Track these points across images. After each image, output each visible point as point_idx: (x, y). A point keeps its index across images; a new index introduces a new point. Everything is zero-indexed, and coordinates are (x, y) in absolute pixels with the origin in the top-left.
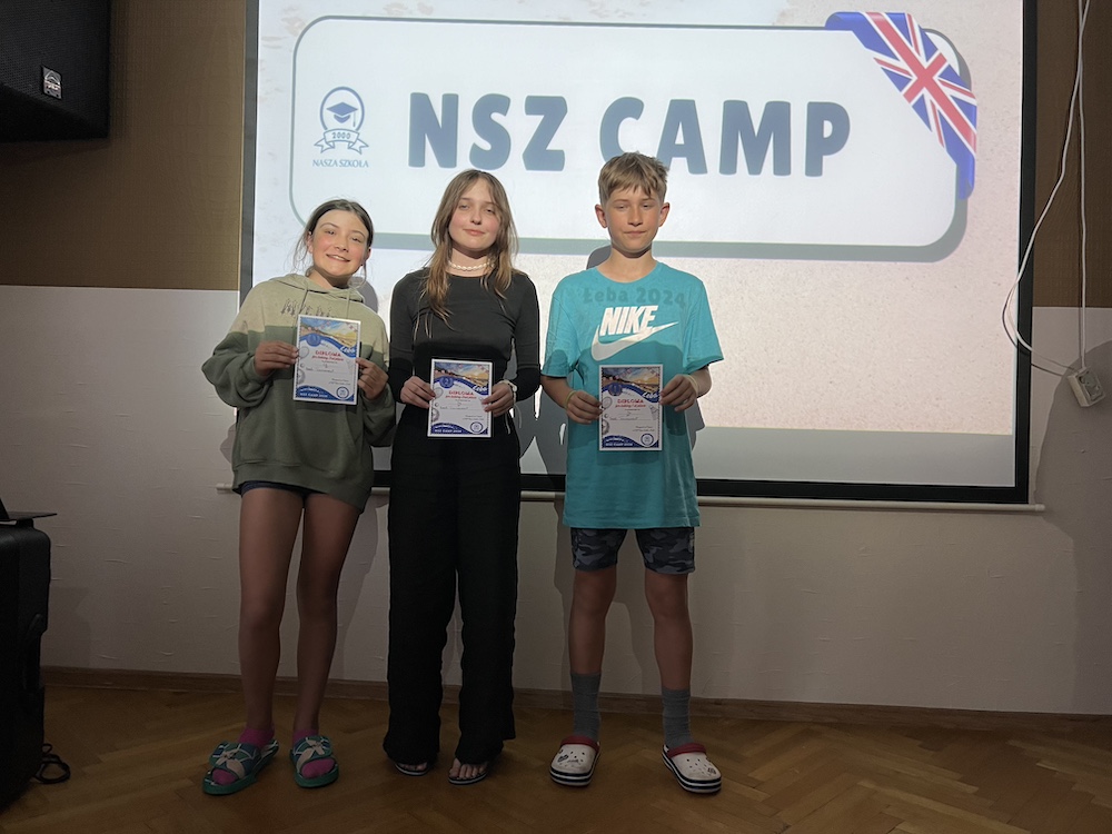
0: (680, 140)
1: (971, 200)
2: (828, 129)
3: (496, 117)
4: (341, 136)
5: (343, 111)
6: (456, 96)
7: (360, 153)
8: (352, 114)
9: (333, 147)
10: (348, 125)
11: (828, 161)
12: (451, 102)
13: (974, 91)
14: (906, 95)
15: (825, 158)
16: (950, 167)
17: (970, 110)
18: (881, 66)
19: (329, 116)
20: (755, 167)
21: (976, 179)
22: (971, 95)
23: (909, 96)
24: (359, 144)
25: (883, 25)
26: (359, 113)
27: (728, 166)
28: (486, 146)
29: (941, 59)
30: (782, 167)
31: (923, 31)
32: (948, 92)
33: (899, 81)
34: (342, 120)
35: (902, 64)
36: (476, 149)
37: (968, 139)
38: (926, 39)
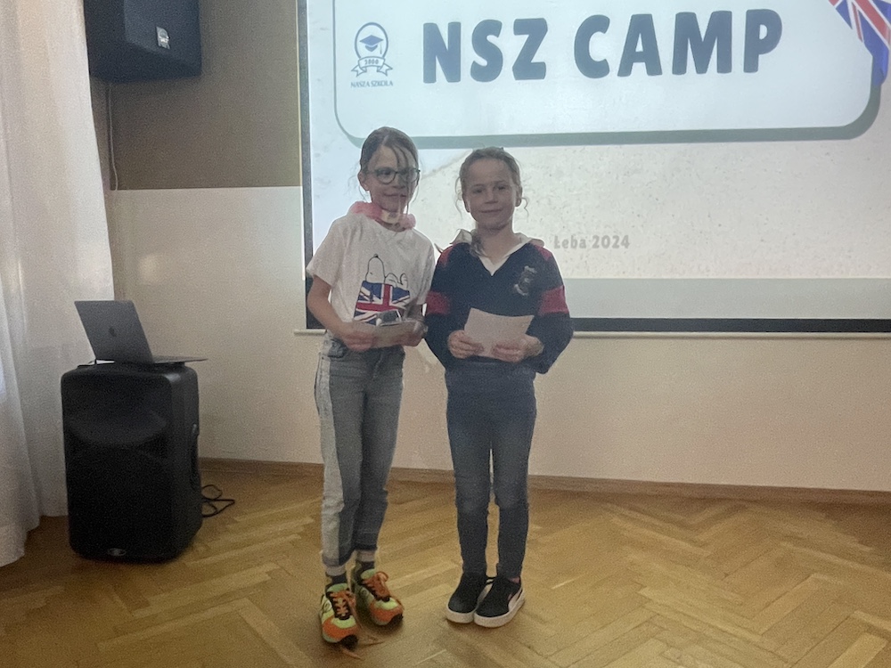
0: (640, 48)
1: (884, 86)
3: (491, 38)
4: (371, 62)
5: (372, 42)
6: (459, 24)
7: (386, 74)
8: (379, 45)
9: (365, 71)
10: (376, 52)
11: (763, 59)
12: (455, 28)
15: (760, 56)
16: (868, 58)
17: (886, 8)
19: (362, 46)
20: (702, 67)
26: (384, 43)
27: (679, 67)
28: (483, 62)
30: (725, 66)
34: (372, 49)
36: (475, 67)
37: (883, 33)
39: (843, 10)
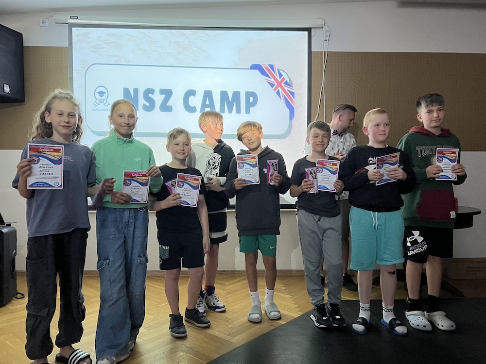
0: (208, 103)
1: (293, 121)
2: (251, 99)
3: (150, 95)
4: (101, 101)
5: (101, 93)
6: (138, 89)
7: (107, 106)
8: (104, 95)
9: (99, 105)
10: (104, 98)
12: (136, 91)
13: (294, 88)
14: (274, 89)
15: (251, 108)
16: (287, 111)
17: (293, 94)
18: (266, 81)
19: (97, 95)
20: (230, 111)
21: (295, 114)
22: (293, 89)
23: (275, 89)
24: (107, 104)
25: (267, 68)
26: (107, 94)
27: (222, 111)
28: (148, 104)
29: (284, 79)
30: (238, 111)
31: (278, 70)
32: (286, 88)
33: (272, 85)
34: (101, 96)
35: (272, 80)
36: (144, 105)
37: (292, 102)
38: (279, 72)
39: (278, 93)
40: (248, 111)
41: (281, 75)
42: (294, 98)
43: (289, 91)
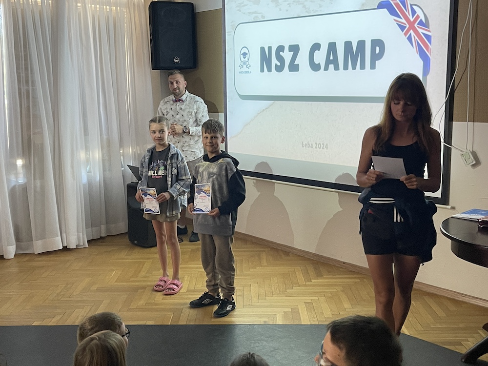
0: (331, 58)
1: (428, 77)
2: (378, 49)
4: (245, 63)
5: (245, 54)
6: (271, 47)
7: (249, 68)
9: (243, 67)
10: (246, 59)
11: (378, 63)
13: (431, 30)
17: (429, 38)
18: (396, 22)
19: (242, 56)
20: (354, 68)
21: (430, 67)
22: (429, 31)
24: (248, 66)
25: (397, 5)
26: (248, 55)
27: (346, 67)
28: (279, 64)
29: (418, 17)
30: (363, 67)
31: (411, 5)
32: (420, 31)
33: (402, 28)
35: (403, 21)
36: (276, 65)
37: (428, 50)
38: (412, 9)
39: (410, 39)
40: (373, 66)
41: (414, 12)
42: (430, 43)
43: (424, 34)
